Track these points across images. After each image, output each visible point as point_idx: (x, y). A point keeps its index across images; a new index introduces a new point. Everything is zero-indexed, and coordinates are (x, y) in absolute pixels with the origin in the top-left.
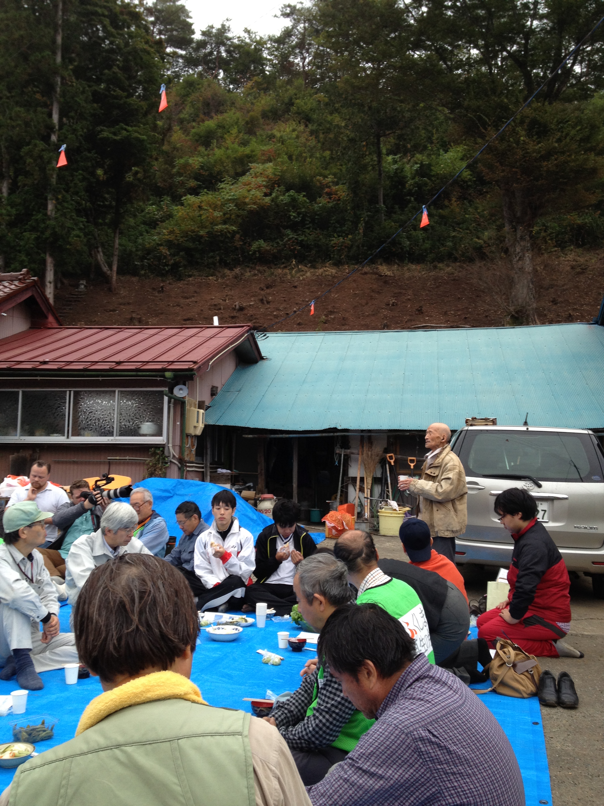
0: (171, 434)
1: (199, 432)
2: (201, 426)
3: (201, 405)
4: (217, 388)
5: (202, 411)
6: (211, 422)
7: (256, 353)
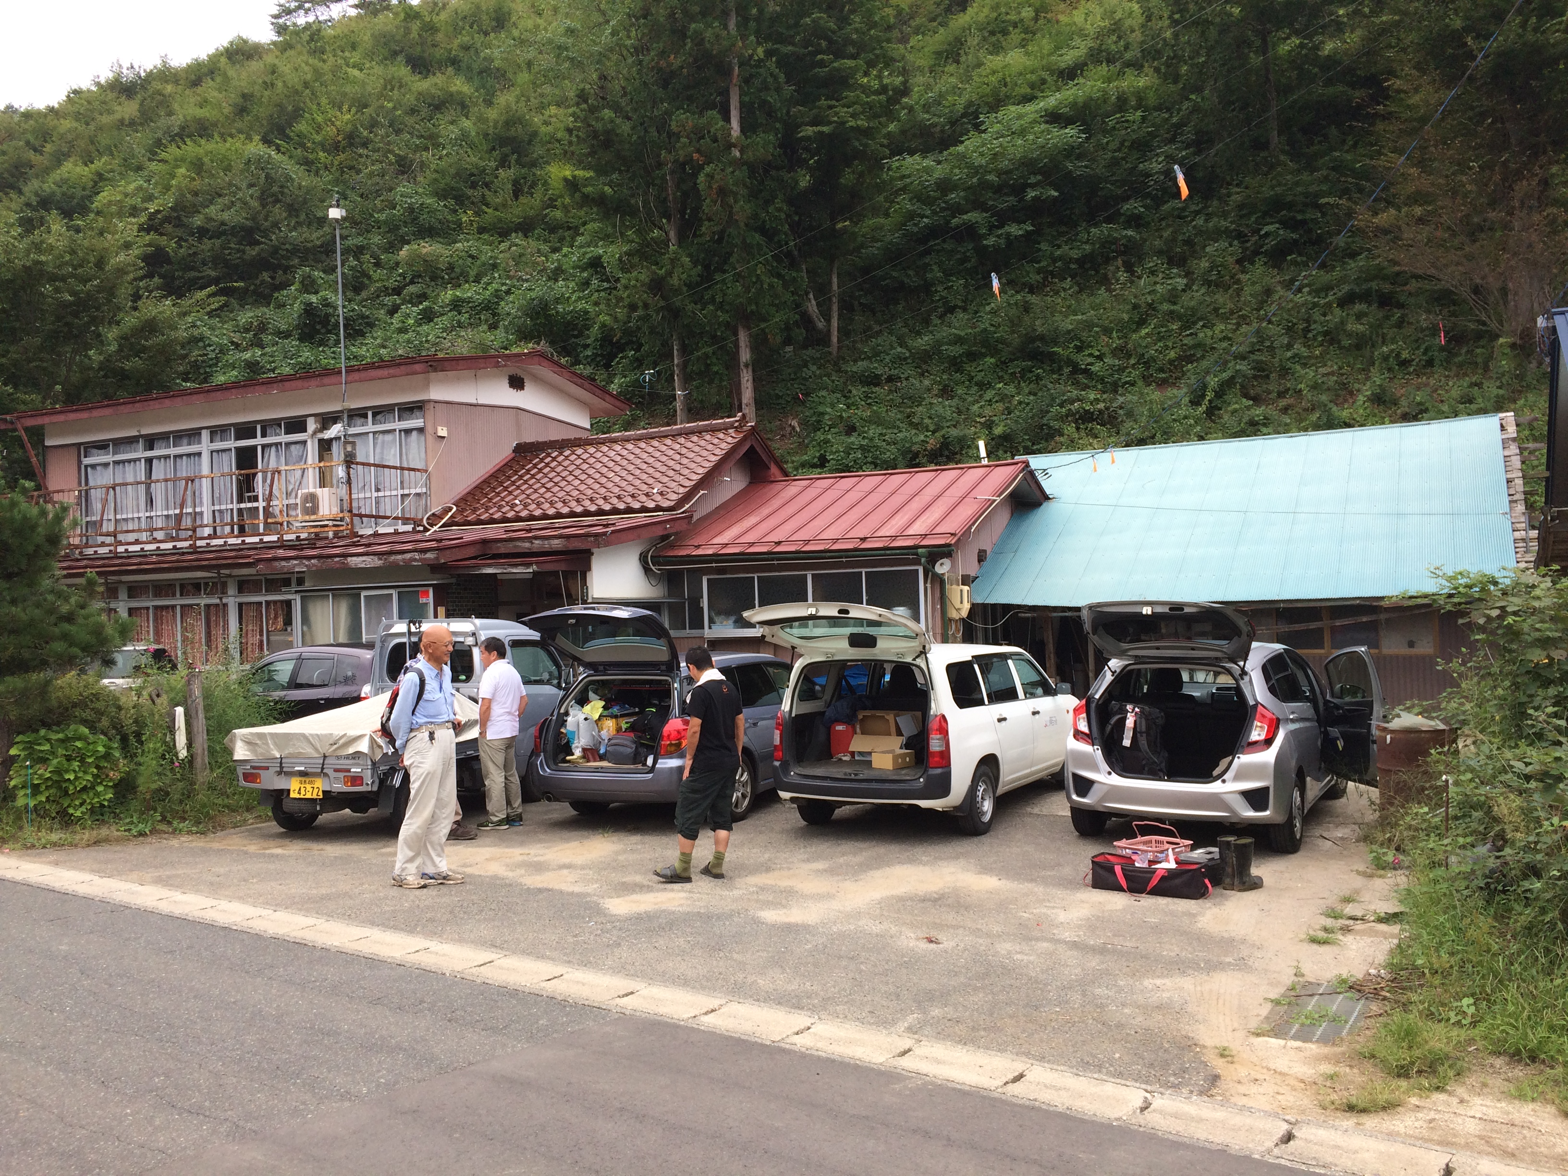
0: (930, 620)
1: (964, 613)
2: (967, 606)
3: (967, 580)
4: (985, 551)
5: (966, 588)
6: (979, 600)
7: (1038, 493)
